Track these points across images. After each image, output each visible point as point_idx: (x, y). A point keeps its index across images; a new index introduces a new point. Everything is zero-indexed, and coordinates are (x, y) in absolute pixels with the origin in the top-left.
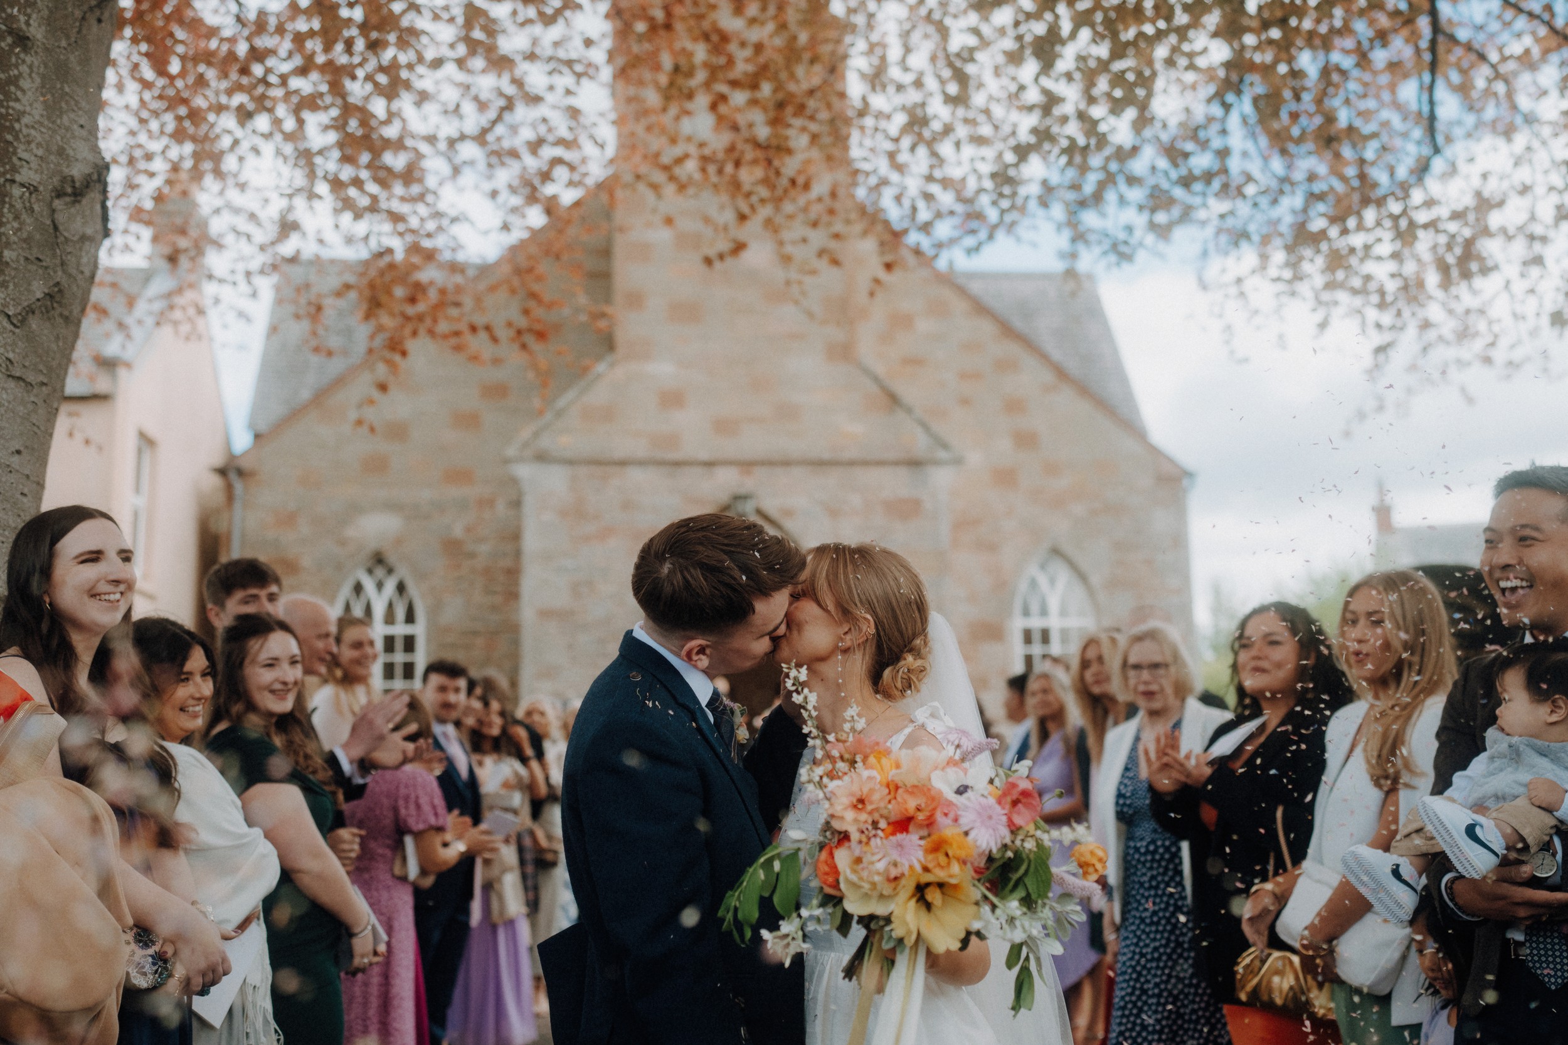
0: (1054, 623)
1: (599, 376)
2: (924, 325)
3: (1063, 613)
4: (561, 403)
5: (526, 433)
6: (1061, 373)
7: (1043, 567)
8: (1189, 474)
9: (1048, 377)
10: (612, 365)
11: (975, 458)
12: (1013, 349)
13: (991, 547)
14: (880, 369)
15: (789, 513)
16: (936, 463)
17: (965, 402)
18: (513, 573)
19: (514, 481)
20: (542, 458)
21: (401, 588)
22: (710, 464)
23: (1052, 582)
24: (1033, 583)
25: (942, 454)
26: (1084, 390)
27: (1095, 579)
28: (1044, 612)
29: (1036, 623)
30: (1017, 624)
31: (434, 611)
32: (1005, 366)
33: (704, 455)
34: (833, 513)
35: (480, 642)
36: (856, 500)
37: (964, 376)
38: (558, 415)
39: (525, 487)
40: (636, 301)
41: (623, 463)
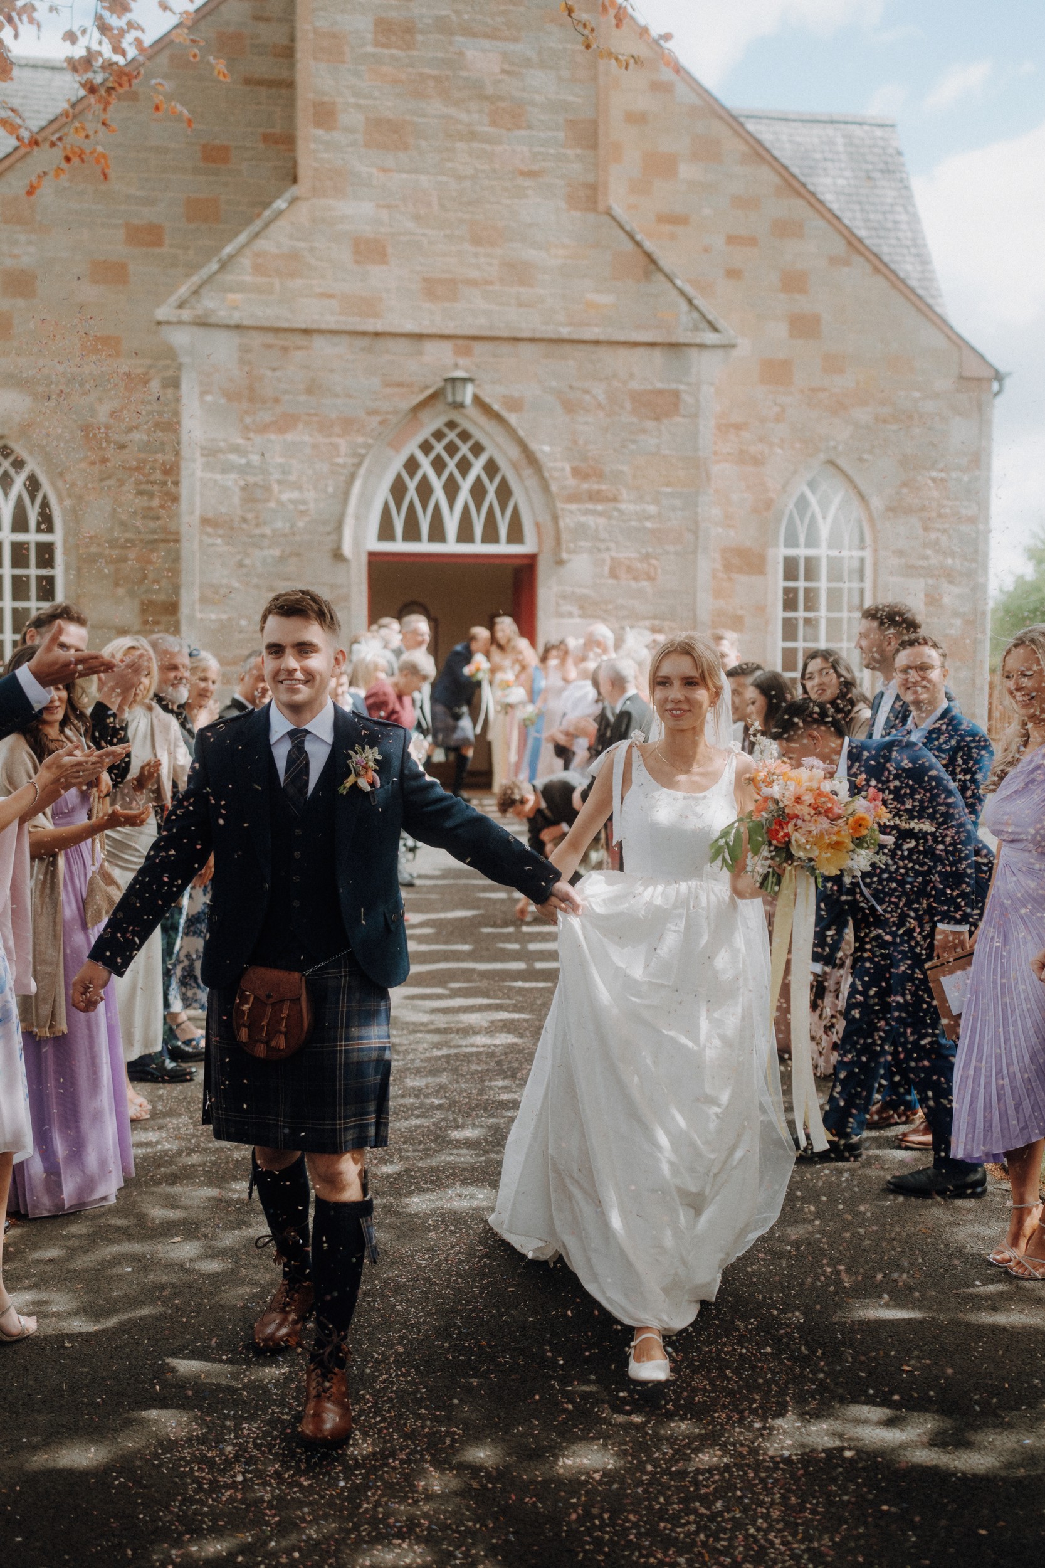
0: (822, 552)
1: (280, 213)
2: (686, 171)
3: (835, 542)
4: (228, 249)
5: (183, 290)
6: (854, 243)
7: (812, 485)
8: (999, 377)
9: (839, 247)
10: (293, 201)
11: (745, 347)
12: (798, 208)
13: (757, 461)
14: (631, 224)
15: (515, 405)
16: (702, 346)
17: (733, 274)
18: (171, 470)
19: (170, 353)
20: (203, 323)
21: (33, 485)
22: (420, 337)
23: (824, 505)
24: (802, 504)
25: (710, 337)
26: (880, 266)
27: (876, 503)
28: (811, 542)
29: (801, 552)
30: (779, 552)
31: (75, 516)
32: (786, 229)
33: (409, 327)
34: (570, 407)
35: (132, 555)
36: (599, 391)
37: (731, 240)
38: (224, 266)
39: (185, 360)
40: (325, 115)
41: (306, 332)
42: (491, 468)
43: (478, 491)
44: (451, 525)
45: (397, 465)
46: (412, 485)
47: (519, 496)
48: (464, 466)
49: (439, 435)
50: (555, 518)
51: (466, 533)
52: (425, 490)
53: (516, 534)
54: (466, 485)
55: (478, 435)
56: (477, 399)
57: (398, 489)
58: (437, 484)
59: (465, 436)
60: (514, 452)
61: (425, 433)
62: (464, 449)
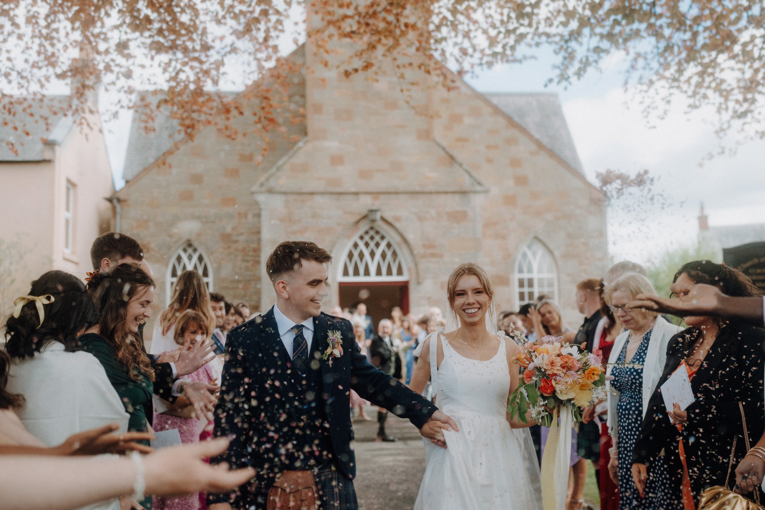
0: (535, 276)
1: (300, 148)
2: (467, 120)
3: (539, 271)
4: (280, 163)
5: (262, 179)
6: (540, 145)
7: (529, 247)
8: (608, 198)
9: (534, 147)
10: (306, 143)
11: (495, 191)
12: (515, 132)
13: (504, 237)
14: (445, 144)
15: (398, 219)
16: (475, 192)
17: (489, 161)
18: (257, 251)
19: (257, 203)
20: (271, 191)
21: (201, 259)
22: (357, 194)
23: (534, 254)
24: (525, 255)
25: (478, 188)
26: (552, 154)
27: (557, 253)
28: (530, 270)
29: (526, 276)
30: (516, 277)
31: (218, 270)
32: (510, 141)
33: (354, 190)
34: (421, 219)
35: (240, 286)
36: (433, 212)
37: (488, 147)
38: (278, 169)
39: (263, 206)
40: (318, 109)
41: (312, 194)
42: (389, 245)
43: (384, 256)
44: (373, 269)
45: (349, 246)
46: (356, 254)
47: (400, 257)
48: (377, 245)
49: (367, 233)
50: (416, 265)
51: (379, 272)
52: (361, 255)
53: (400, 272)
54: (378, 253)
55: (383, 232)
56: (383, 219)
57: (350, 256)
58: (366, 253)
59: (377, 232)
60: (398, 238)
61: (361, 232)
62: (377, 238)
